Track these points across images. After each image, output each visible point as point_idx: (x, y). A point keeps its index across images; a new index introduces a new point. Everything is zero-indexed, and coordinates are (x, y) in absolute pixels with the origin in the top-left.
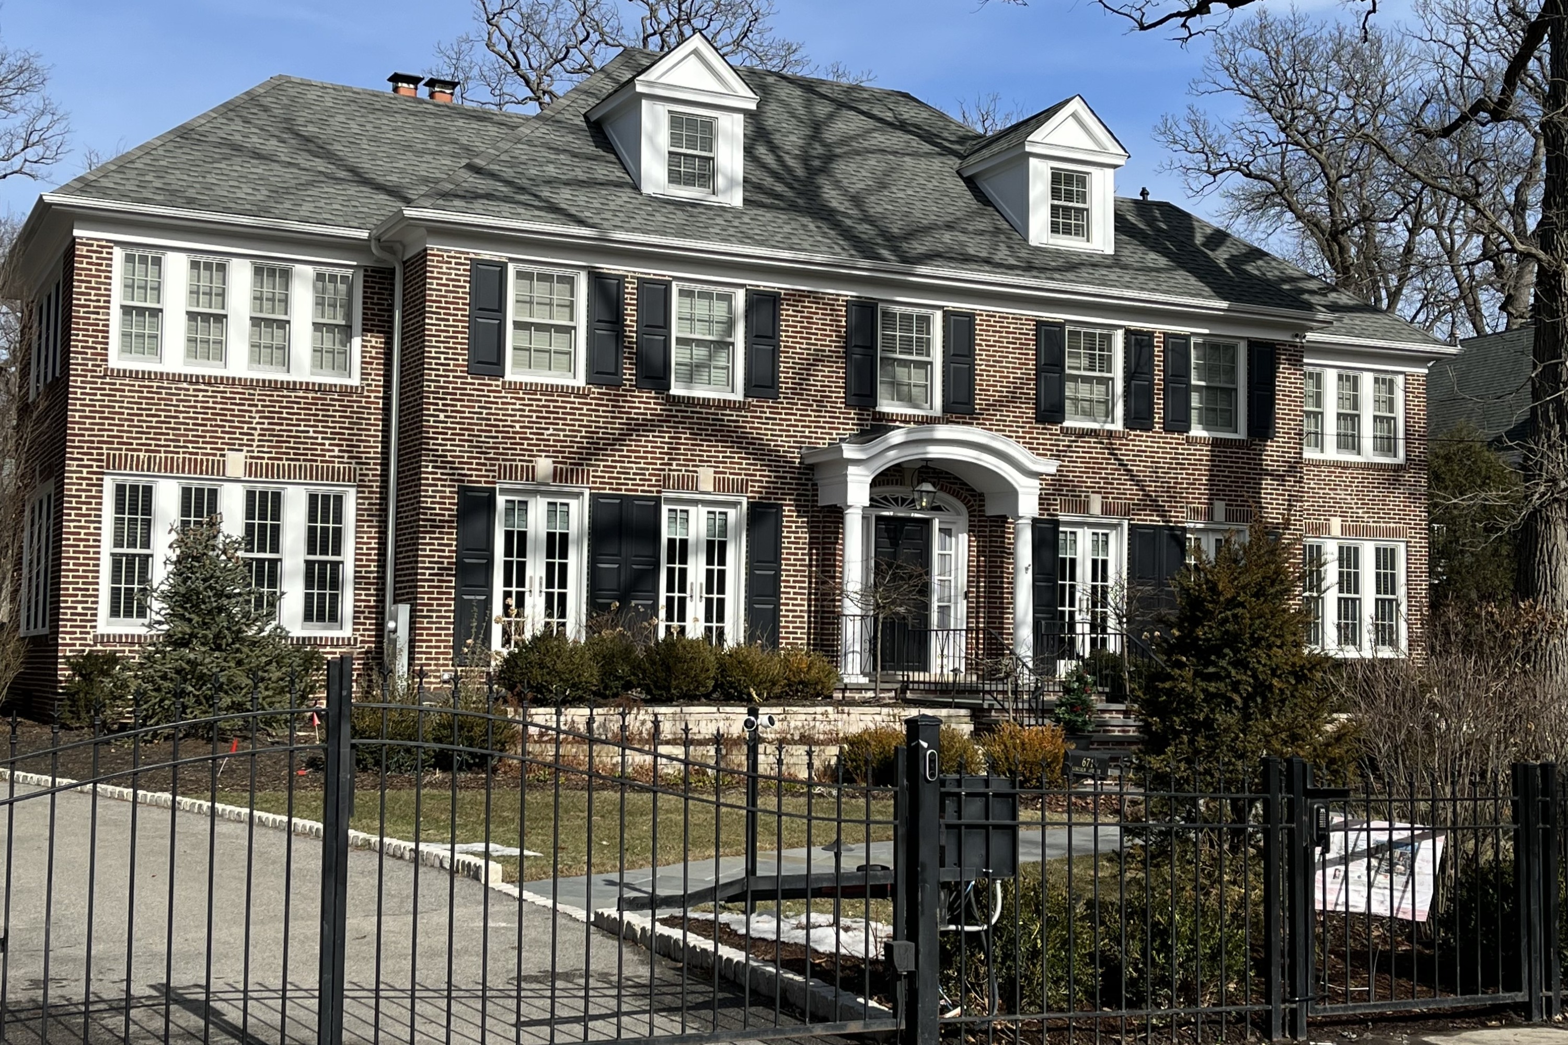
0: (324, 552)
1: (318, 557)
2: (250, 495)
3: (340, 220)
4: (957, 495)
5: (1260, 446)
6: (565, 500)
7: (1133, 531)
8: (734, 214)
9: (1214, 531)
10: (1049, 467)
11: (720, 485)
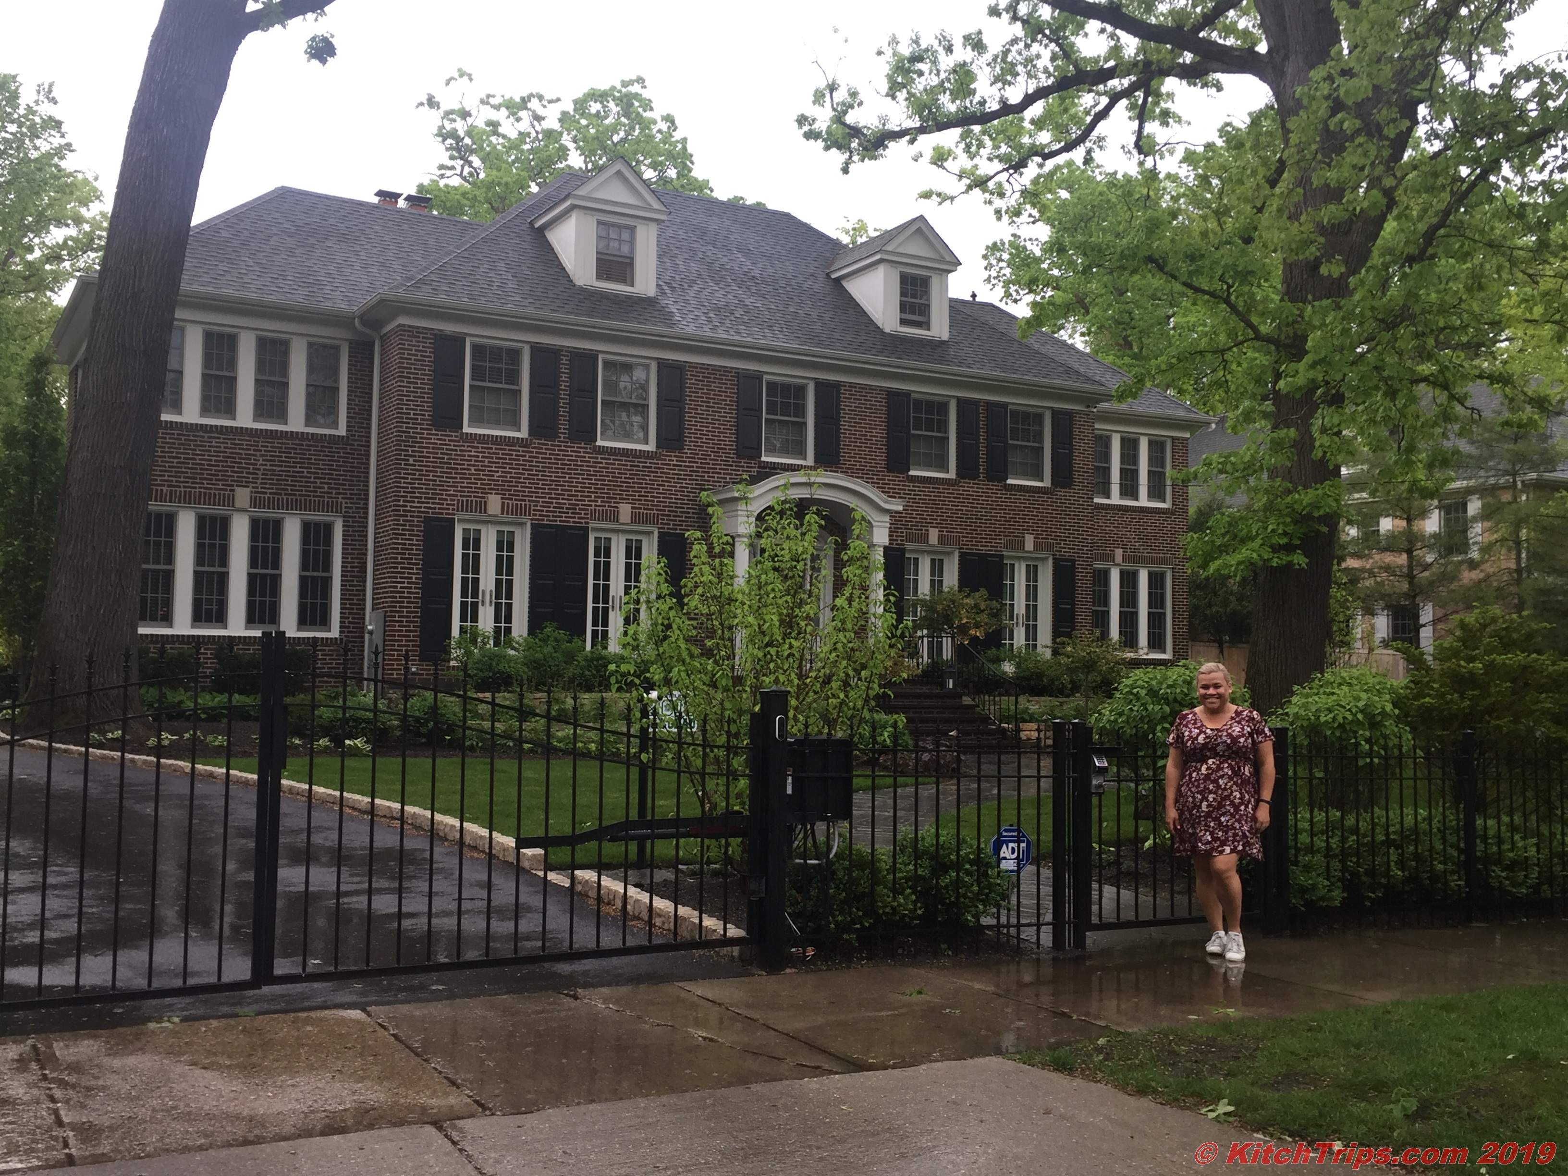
0: (316, 569)
1: (311, 573)
2: (255, 522)
3: (330, 302)
5: (1061, 492)
6: (511, 529)
7: (963, 557)
8: (649, 302)
9: (1024, 558)
10: (897, 506)
11: (636, 518)
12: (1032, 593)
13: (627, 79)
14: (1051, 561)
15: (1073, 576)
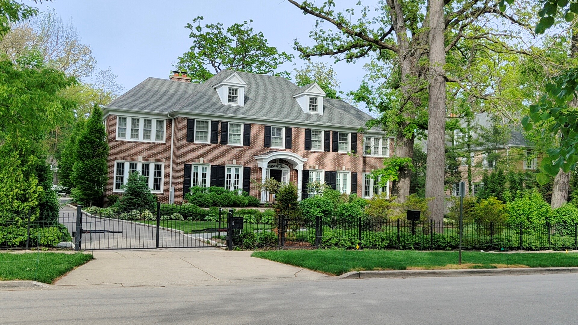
0: (158, 176)
1: (156, 177)
2: (143, 165)
3: (162, 110)
4: (287, 165)
6: (206, 166)
7: (325, 172)
8: (241, 108)
9: (343, 172)
10: (305, 160)
11: (238, 163)
12: (345, 181)
14: (350, 173)
15: (357, 177)
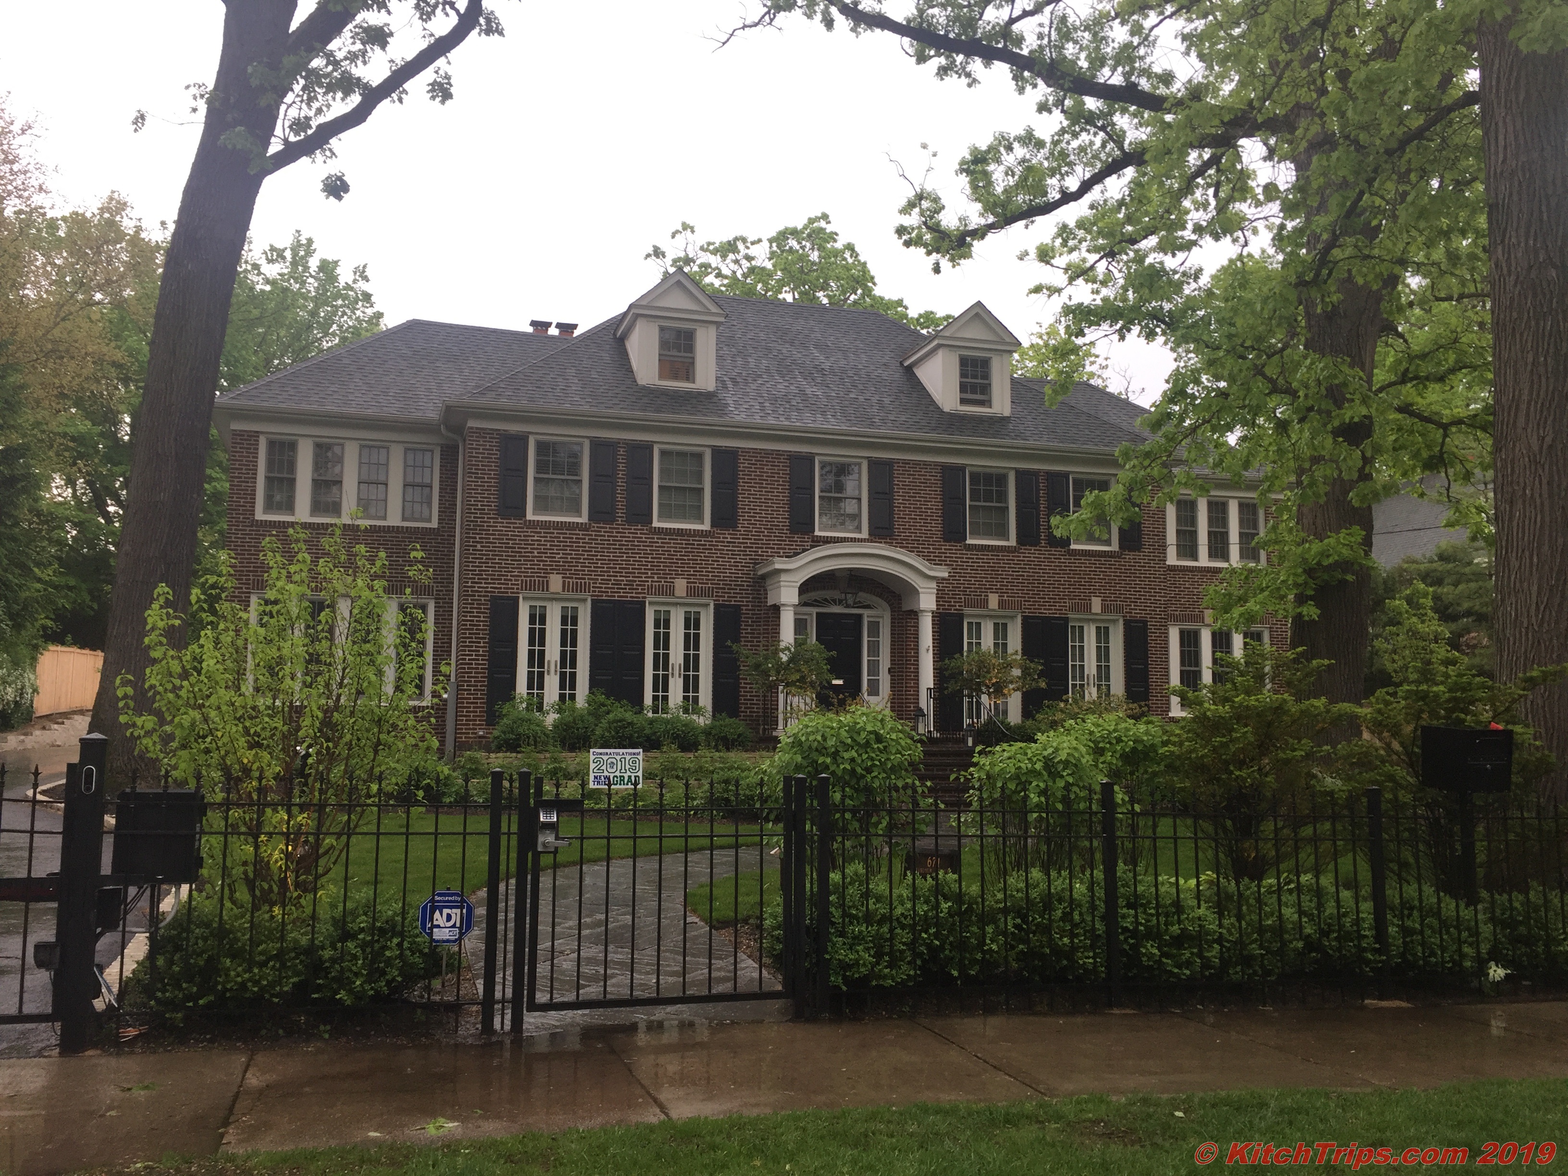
3: (421, 412)
5: (1129, 556)
6: (574, 605)
7: (1026, 621)
8: (709, 396)
9: (1094, 621)
10: (943, 573)
11: (692, 592)
12: (1103, 654)
13: (813, 216)
14: (1121, 622)
15: (1146, 636)
